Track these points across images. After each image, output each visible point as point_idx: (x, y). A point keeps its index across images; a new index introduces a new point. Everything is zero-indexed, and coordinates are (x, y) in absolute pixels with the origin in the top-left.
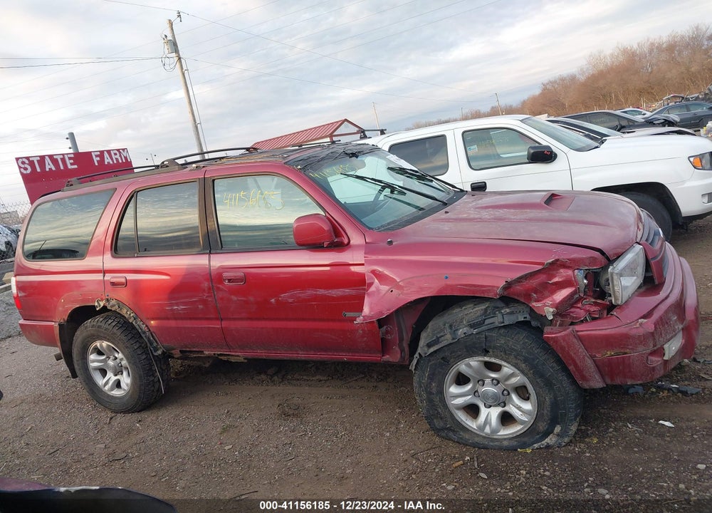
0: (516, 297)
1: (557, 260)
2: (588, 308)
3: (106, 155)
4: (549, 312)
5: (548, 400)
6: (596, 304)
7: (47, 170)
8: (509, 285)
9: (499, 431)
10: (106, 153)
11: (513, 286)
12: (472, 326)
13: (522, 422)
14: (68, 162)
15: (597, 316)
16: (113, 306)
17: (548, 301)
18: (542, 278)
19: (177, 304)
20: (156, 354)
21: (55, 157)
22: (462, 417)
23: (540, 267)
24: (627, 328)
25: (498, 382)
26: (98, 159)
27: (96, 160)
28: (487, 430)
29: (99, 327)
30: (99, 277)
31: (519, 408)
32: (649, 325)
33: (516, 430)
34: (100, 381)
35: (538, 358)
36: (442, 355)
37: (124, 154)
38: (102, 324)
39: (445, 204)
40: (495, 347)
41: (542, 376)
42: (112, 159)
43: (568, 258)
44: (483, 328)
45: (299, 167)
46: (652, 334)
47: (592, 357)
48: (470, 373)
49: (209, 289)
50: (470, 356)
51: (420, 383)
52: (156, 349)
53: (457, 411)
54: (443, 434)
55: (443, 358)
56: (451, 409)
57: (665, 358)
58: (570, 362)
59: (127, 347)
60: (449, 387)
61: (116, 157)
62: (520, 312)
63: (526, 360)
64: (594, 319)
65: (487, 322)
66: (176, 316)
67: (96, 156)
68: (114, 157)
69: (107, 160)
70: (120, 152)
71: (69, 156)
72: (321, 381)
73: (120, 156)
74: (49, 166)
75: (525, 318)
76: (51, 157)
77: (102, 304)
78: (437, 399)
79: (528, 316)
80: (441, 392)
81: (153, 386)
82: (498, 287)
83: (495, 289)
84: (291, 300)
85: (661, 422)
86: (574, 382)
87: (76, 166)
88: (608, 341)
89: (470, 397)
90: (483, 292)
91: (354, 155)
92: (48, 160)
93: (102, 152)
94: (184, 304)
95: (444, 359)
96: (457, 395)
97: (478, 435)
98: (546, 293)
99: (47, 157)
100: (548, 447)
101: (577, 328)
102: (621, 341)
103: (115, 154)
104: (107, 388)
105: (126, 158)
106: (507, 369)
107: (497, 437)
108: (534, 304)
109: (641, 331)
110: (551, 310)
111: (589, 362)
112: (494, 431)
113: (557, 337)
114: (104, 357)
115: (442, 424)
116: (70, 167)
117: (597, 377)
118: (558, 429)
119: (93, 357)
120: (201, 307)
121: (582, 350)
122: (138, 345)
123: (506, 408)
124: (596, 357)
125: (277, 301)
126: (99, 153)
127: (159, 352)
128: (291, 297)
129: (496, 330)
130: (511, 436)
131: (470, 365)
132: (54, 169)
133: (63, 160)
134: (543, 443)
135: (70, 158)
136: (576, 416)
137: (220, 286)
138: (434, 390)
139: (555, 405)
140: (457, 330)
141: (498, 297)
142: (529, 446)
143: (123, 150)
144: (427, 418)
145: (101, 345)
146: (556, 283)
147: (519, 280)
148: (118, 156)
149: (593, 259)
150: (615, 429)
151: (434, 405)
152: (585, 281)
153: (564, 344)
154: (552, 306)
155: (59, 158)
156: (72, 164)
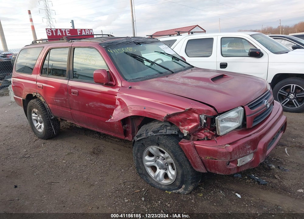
0: (173, 123)
1: (191, 109)
2: (206, 134)
3: (83, 31)
4: (185, 133)
5: (180, 172)
6: (210, 133)
7: (58, 35)
8: (169, 117)
9: (162, 181)
10: (83, 30)
11: (172, 117)
12: (154, 132)
13: (171, 180)
14: (67, 32)
15: (210, 139)
16: (38, 96)
17: (186, 127)
18: (184, 116)
19: (57, 100)
20: (51, 118)
21: (62, 30)
22: (149, 171)
23: (183, 111)
24: (218, 148)
25: (164, 159)
26: (80, 32)
27: (79, 32)
28: (158, 179)
29: (34, 103)
30: (35, 83)
31: (170, 173)
32: (230, 148)
33: (168, 182)
34: (36, 125)
35: (177, 152)
36: (142, 142)
37: (91, 31)
38: (35, 102)
39: (173, 73)
40: (161, 143)
41: (178, 161)
42: (85, 33)
43: (196, 108)
44: (158, 134)
45: (104, 46)
46: (230, 153)
47: (201, 158)
48: (152, 152)
49: (67, 95)
50: (153, 145)
51: (134, 152)
52: (52, 117)
53: (147, 168)
54: (142, 176)
55: (142, 144)
56: (145, 166)
57: (238, 165)
58: (189, 157)
59: (42, 113)
60: (145, 157)
61: (87, 32)
62: (174, 129)
63: (172, 152)
64: (208, 140)
65: (160, 131)
66: (57, 104)
67: (79, 31)
68: (86, 32)
69: (83, 33)
70: (89, 31)
71: (68, 30)
72: (117, 141)
73: (89, 32)
74: (59, 33)
75: (175, 133)
76: (60, 30)
77: (35, 94)
78: (140, 160)
79: (177, 132)
80: (142, 158)
81: (51, 131)
82: (163, 117)
83: (162, 117)
84: (93, 106)
85: (237, 194)
86: (192, 167)
87: (70, 35)
88: (208, 152)
89: (153, 163)
90: (158, 117)
91: (139, 44)
92: (59, 31)
93: (82, 30)
94: (60, 100)
95: (144, 144)
96: (148, 160)
97: (154, 180)
98: (186, 123)
99: (58, 30)
100: (179, 193)
101: (195, 142)
102: (214, 153)
103: (87, 31)
104: (37, 128)
105: (91, 33)
106: (167, 155)
107: (160, 183)
108: (181, 127)
109: (225, 150)
110: (186, 131)
111: (199, 160)
112: (160, 180)
113: (184, 145)
114: (37, 116)
115: (141, 172)
116: (67, 34)
117: (202, 167)
118: (184, 186)
119: (33, 115)
120: (64, 102)
121: (195, 153)
122: (46, 113)
123: (166, 171)
124: (202, 158)
125: (88, 105)
126: (80, 30)
127: (53, 118)
128: (93, 105)
129: (163, 136)
130: (166, 184)
131: (153, 149)
132: (61, 35)
133: (65, 31)
134: (177, 191)
135: (68, 31)
136: (192, 183)
137: (70, 95)
138: (139, 157)
139: (183, 175)
140: (148, 132)
141: (163, 121)
142: (171, 191)
143: (91, 30)
144: (136, 167)
145: (35, 111)
146: (190, 120)
147: (174, 115)
148: (88, 32)
149: (209, 112)
150: (214, 193)
151: (139, 163)
152: (205, 121)
153: (186, 149)
154: (187, 130)
155: (63, 30)
156: (68, 33)
